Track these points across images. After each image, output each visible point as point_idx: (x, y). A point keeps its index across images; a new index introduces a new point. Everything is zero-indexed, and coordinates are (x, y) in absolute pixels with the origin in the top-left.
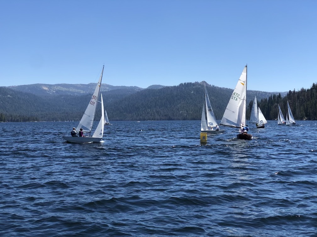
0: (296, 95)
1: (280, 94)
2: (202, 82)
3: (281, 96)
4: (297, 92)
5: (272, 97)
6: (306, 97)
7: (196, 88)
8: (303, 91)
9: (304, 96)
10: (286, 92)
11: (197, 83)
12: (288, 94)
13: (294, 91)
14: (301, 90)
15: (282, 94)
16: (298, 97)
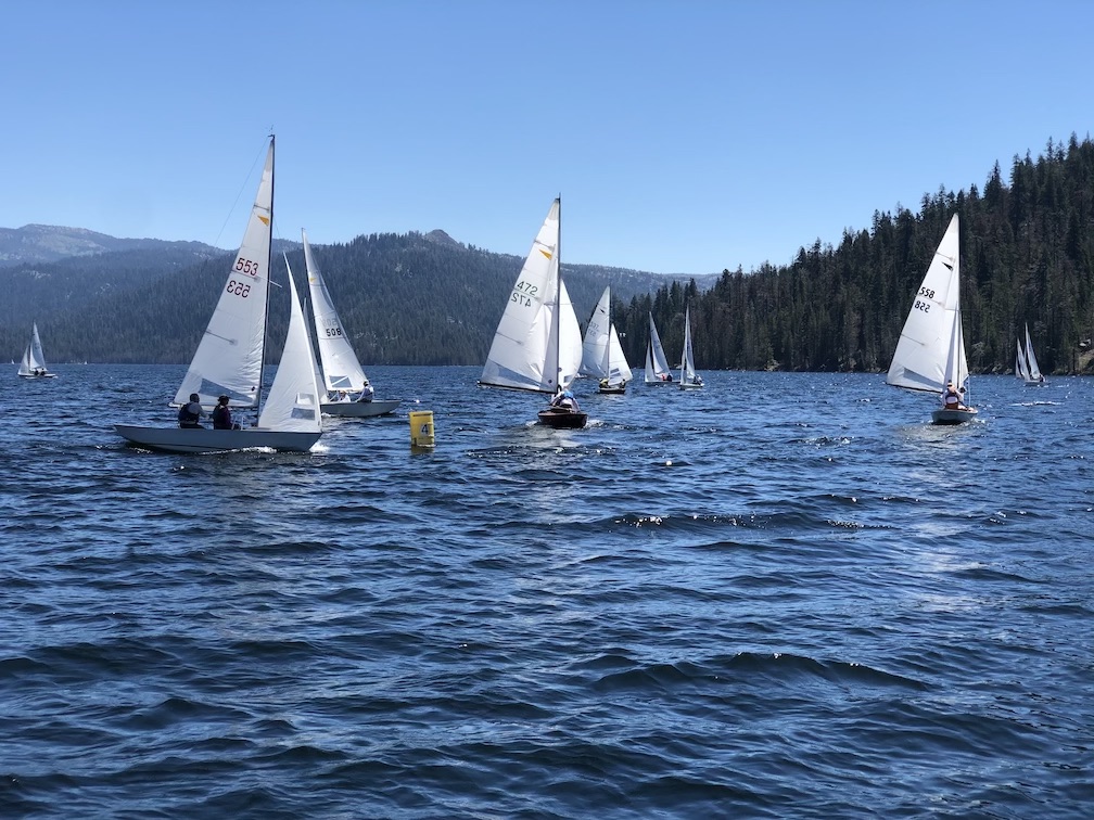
0: (745, 287)
1: (692, 280)
2: (434, 232)
3: (699, 290)
4: (746, 275)
5: (669, 289)
6: (777, 293)
7: (411, 254)
8: (767, 272)
9: (771, 289)
10: (712, 275)
11: (414, 237)
12: (718, 283)
13: (739, 274)
14: (762, 269)
15: (699, 281)
16: (752, 292)
